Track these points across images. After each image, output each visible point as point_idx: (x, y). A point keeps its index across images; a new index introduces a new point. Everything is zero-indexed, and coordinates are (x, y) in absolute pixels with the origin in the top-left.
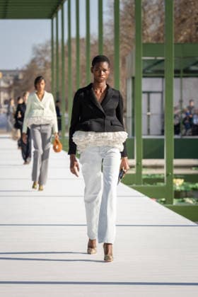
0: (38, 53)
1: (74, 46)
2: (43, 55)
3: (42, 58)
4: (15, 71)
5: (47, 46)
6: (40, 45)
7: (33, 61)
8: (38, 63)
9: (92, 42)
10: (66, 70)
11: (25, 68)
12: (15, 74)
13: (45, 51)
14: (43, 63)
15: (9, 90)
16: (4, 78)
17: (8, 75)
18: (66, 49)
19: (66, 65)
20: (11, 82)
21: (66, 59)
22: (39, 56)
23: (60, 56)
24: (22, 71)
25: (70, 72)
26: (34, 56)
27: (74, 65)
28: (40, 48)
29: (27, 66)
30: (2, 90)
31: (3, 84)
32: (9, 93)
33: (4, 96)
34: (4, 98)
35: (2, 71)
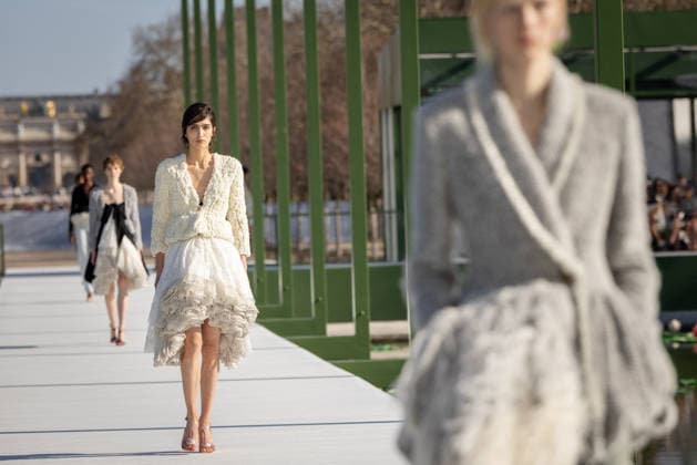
0: (149, 48)
1: (241, 27)
2: (163, 54)
3: (161, 62)
4: (89, 97)
5: (171, 30)
6: (152, 28)
7: (137, 71)
8: (150, 76)
9: (287, 16)
11: (116, 90)
12: (89, 104)
13: (166, 44)
14: (161, 76)
15: (75, 147)
16: (63, 116)
17: (72, 108)
18: (222, 37)
19: (222, 78)
20: (81, 127)
21: (222, 62)
22: (150, 57)
23: (206, 56)
24: (109, 97)
25: (231, 91)
26: (138, 58)
27: (242, 78)
28: (155, 37)
29: (122, 83)
30: (56, 147)
31: (59, 133)
32: (76, 153)
33: (63, 164)
34: (62, 167)
35: (54, 98)
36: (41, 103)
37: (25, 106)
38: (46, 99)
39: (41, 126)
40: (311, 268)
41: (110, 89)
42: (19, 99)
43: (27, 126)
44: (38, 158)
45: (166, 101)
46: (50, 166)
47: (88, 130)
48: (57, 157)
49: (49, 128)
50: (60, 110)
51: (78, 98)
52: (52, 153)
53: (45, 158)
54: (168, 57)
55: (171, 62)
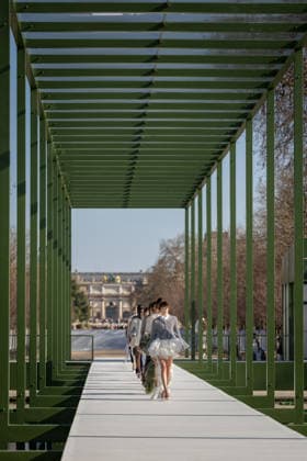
0: (168, 250)
1: (214, 242)
2: (175, 254)
3: (174, 258)
4: (138, 274)
5: (179, 243)
6: (170, 241)
7: (161, 262)
8: (168, 265)
9: (237, 237)
10: (205, 273)
11: (151, 271)
12: (137, 277)
13: (176, 249)
14: (173, 265)
15: (130, 299)
16: (124, 283)
17: (129, 279)
18: (205, 246)
19: (204, 266)
20: (133, 289)
21: (205, 259)
22: (168, 255)
23: (196, 255)
24: (147, 274)
25: (209, 273)
26: (162, 255)
27: (214, 266)
28: (171, 245)
29: (154, 268)
30: (121, 298)
31: (122, 291)
32: (130, 303)
33: (124, 306)
34: (124, 309)
35: (120, 274)
36: (114, 276)
37: (105, 278)
38: (116, 274)
39: (113, 288)
40: (246, 362)
41: (148, 270)
42: (104, 274)
43: (106, 287)
44: (111, 304)
45: (176, 277)
46: (117, 308)
47: (137, 291)
48: (121, 303)
49: (117, 289)
50: (123, 280)
51: (132, 274)
52: (118, 301)
53: (115, 304)
54: (177, 256)
55: (178, 258)
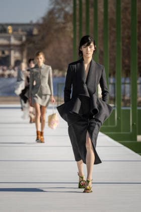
0: (57, 2)
2: (63, 5)
3: (62, 9)
7: (51, 13)
8: (57, 15)
10: (91, 24)
11: (41, 21)
12: (28, 28)
14: (62, 16)
15: (21, 48)
16: (15, 33)
17: (20, 29)
19: (91, 18)
20: (24, 39)
21: (92, 10)
22: (58, 7)
23: (84, 7)
24: (38, 25)
26: (52, 7)
27: (101, 18)
29: (44, 19)
30: (12, 47)
31: (13, 41)
32: (21, 52)
34: (15, 57)
35: (12, 25)
36: (5, 27)
38: (8, 25)
39: (5, 38)
40: (131, 109)
41: (38, 21)
44: (3, 53)
45: (64, 28)
46: (9, 57)
47: (27, 40)
48: (12, 52)
49: (9, 39)
50: (14, 30)
52: (10, 51)
53: (7, 53)
54: (65, 7)
55: (67, 9)
